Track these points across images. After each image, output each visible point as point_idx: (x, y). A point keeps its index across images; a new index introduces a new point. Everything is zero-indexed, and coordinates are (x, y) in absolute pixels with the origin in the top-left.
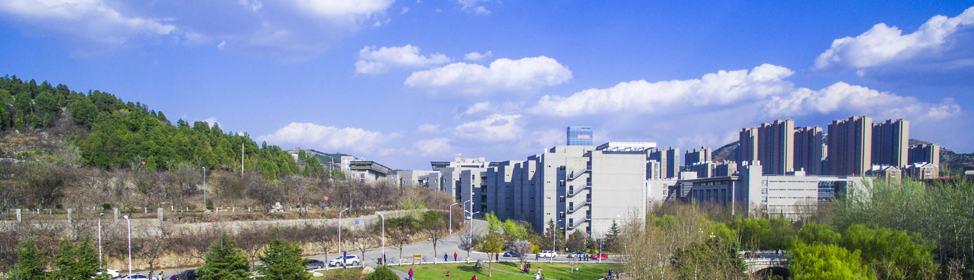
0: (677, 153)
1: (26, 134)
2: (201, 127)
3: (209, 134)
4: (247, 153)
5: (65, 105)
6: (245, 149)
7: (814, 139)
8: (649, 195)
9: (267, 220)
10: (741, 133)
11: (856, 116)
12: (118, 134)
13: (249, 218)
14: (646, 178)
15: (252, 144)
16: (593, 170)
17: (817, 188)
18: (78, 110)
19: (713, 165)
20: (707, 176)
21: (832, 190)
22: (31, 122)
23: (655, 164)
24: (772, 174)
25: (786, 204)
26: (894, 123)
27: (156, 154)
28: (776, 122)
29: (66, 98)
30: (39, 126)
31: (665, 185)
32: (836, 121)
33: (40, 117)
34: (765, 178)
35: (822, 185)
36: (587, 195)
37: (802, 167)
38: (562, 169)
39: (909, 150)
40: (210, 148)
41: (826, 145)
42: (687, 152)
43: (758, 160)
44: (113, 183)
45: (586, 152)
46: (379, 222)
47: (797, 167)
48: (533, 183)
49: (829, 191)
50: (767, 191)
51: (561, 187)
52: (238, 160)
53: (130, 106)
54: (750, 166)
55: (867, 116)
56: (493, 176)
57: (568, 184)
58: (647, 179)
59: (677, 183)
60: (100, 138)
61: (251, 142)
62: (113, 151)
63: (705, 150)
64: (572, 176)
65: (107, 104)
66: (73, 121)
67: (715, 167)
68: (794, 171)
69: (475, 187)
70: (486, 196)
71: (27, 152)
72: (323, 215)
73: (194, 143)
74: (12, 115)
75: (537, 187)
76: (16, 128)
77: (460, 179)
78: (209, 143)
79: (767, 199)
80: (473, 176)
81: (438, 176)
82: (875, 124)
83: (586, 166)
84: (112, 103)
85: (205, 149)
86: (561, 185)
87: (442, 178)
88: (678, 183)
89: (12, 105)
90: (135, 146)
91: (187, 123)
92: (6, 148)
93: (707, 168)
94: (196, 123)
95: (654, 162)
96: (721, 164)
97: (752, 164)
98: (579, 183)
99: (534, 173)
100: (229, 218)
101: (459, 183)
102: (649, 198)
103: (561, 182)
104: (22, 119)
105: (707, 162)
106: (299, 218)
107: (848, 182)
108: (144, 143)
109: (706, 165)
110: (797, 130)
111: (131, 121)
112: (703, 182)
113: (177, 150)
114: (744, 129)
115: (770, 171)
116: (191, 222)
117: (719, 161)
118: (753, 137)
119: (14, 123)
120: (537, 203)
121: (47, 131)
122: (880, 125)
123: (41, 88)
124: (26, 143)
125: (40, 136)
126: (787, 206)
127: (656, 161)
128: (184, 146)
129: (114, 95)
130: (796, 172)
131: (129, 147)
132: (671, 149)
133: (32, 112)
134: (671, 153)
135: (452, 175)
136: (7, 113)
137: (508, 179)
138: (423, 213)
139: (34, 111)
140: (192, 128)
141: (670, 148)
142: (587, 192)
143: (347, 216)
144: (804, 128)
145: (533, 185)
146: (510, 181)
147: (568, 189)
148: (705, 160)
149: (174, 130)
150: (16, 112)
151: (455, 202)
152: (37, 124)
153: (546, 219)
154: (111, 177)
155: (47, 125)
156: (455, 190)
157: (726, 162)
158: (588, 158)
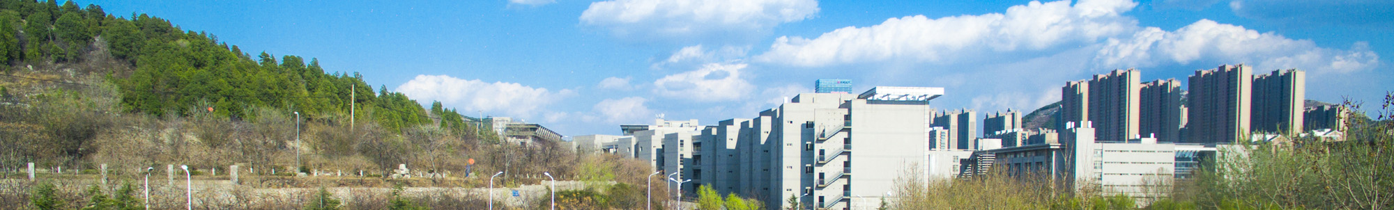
0: (972, 118)
1: (43, 71)
2: (292, 63)
3: (306, 74)
4: (358, 101)
5: (99, 33)
6: (356, 95)
7: (1169, 96)
8: (933, 171)
9: (386, 187)
10: (1064, 89)
11: (1229, 64)
12: (175, 70)
13: (362, 184)
14: (928, 148)
15: (366, 89)
16: (853, 127)
17: (1173, 162)
18: (116, 37)
19: (1025, 134)
20: (1015, 144)
21: (1194, 164)
22: (49, 55)
23: (941, 133)
24: (1109, 140)
25: (1129, 183)
26: (1283, 74)
27: (229, 98)
28: (1114, 72)
29: (100, 24)
30: (61, 60)
31: (956, 158)
32: (1200, 72)
33: (63, 47)
34: (1099, 145)
35: (1181, 159)
36: (845, 162)
37: (1151, 133)
38: (809, 126)
39: (1305, 114)
40: (306, 93)
41: (1185, 107)
42: (987, 116)
43: (1089, 120)
44: (166, 136)
45: (843, 102)
46: (548, 194)
47: (1144, 133)
48: (766, 149)
49: (1191, 165)
50: (1101, 164)
51: (807, 151)
52: (346, 110)
53: (192, 36)
54: (1078, 129)
55: (1246, 65)
56: (708, 142)
57: (817, 147)
58: (930, 148)
59: (972, 156)
60: (150, 76)
61: (364, 86)
62: (166, 94)
63: (1013, 114)
64: (823, 135)
65: (159, 33)
66: (111, 54)
67: (1027, 138)
68: (1141, 137)
69: (685, 157)
70: (699, 171)
71: (43, 95)
72: (467, 183)
73: (283, 85)
74: (22, 45)
75: (773, 153)
76: (29, 63)
77: (663, 146)
78: (304, 86)
79: (1101, 176)
80: (682, 141)
81: (631, 142)
82: (1256, 77)
83: (842, 121)
84: (166, 32)
85: (298, 94)
86: (807, 149)
87: (637, 146)
88: (975, 154)
89: (22, 32)
90: (200, 87)
91: (273, 57)
92: (15, 90)
93: (1016, 139)
94: (286, 59)
95: (939, 130)
96: (1035, 133)
97: (1080, 127)
98: (833, 145)
99: (768, 135)
100: (333, 183)
101: (661, 153)
102: (933, 176)
103: (807, 145)
104: (36, 49)
105: (1015, 130)
106: (433, 185)
107: (1217, 153)
108: (211, 83)
109: (1014, 135)
110: (1144, 85)
111: (193, 54)
112: (1011, 153)
113: (259, 93)
114: (1068, 84)
115: (1106, 137)
116: (278, 187)
117: (1033, 129)
118: (1081, 95)
119: (25, 55)
120: (773, 176)
121: (72, 68)
122: (1264, 78)
123: (65, 10)
124: (43, 82)
125: (63, 74)
126: (1130, 186)
127: (942, 128)
128: (270, 88)
129: (168, 21)
130: (1142, 139)
131: (190, 88)
132: (965, 112)
133: (51, 40)
134: (963, 119)
135: (651, 140)
136: (16, 40)
137: (731, 144)
138: (610, 186)
139: (54, 39)
140: (280, 65)
141: (963, 111)
142: (845, 158)
143: (501, 186)
144: (1154, 82)
145: (767, 151)
146: (734, 148)
147: (817, 154)
148: (1013, 128)
149: (254, 65)
150: (28, 41)
151: (655, 172)
152: (59, 58)
153: (786, 196)
154: (165, 128)
155: (72, 58)
156: (655, 162)
157: (1042, 132)
158: (847, 110)
